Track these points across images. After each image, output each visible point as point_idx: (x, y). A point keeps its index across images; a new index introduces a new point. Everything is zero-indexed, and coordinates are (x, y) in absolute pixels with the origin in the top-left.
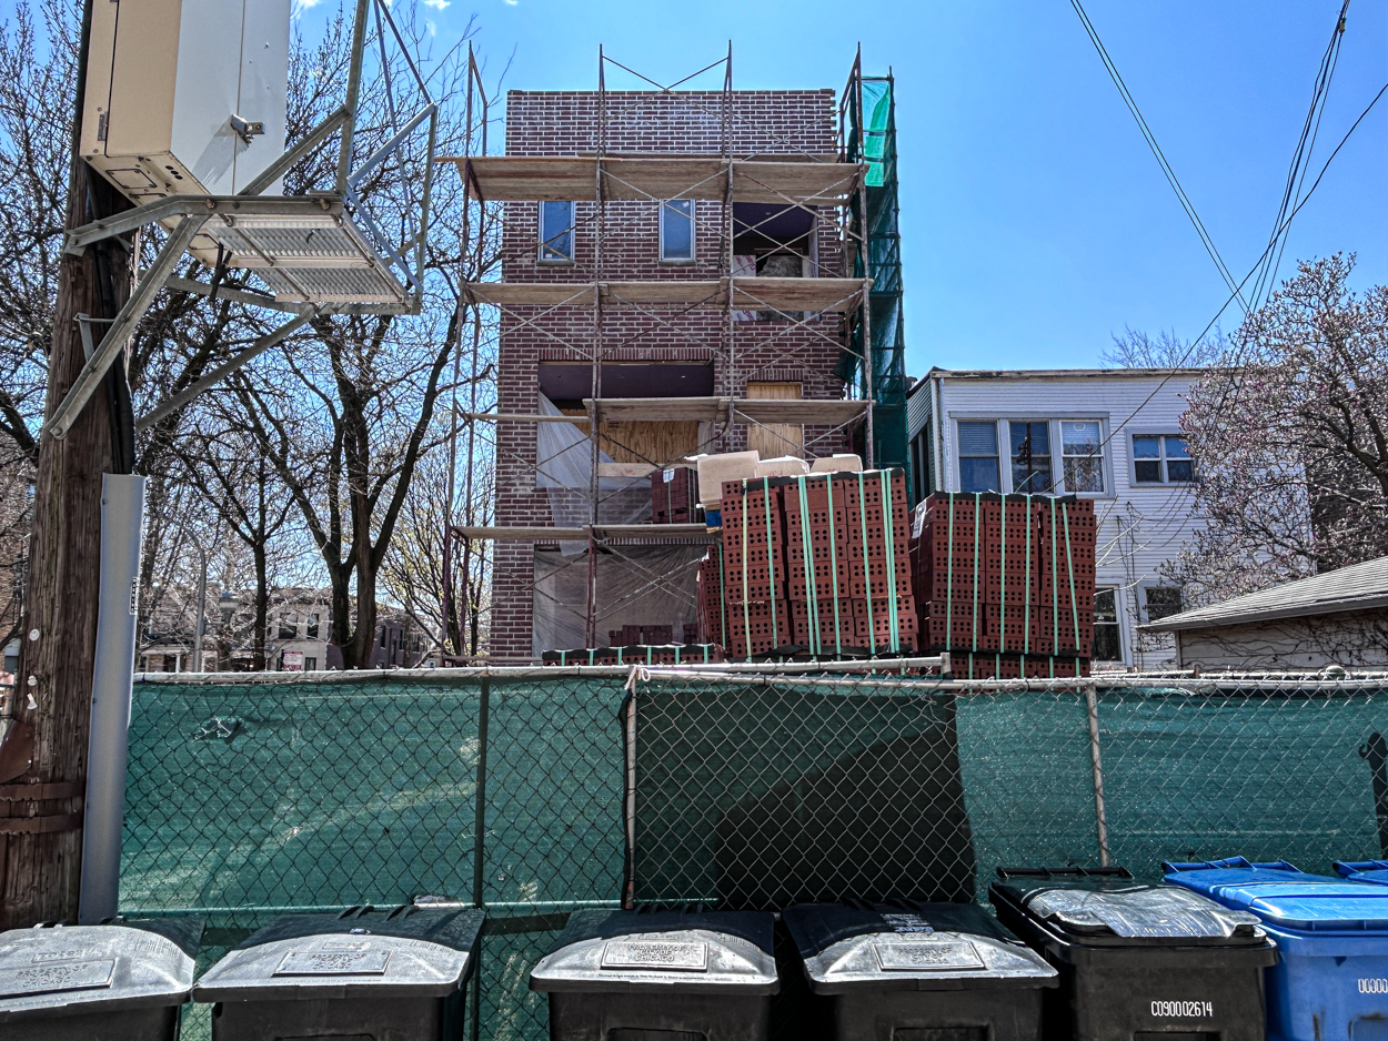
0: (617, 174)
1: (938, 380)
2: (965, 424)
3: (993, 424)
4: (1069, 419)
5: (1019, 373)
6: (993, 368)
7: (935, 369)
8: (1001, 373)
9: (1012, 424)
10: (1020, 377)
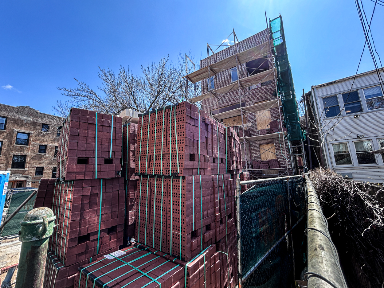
0: (215, 67)
1: (313, 89)
2: (325, 99)
3: (335, 97)
4: (366, 88)
5: (343, 79)
6: (333, 80)
7: (312, 86)
8: (336, 81)
9: (343, 95)
10: (343, 80)
